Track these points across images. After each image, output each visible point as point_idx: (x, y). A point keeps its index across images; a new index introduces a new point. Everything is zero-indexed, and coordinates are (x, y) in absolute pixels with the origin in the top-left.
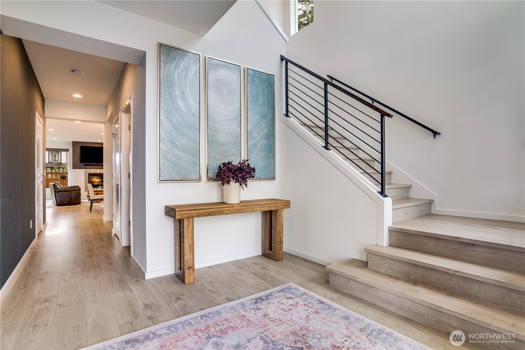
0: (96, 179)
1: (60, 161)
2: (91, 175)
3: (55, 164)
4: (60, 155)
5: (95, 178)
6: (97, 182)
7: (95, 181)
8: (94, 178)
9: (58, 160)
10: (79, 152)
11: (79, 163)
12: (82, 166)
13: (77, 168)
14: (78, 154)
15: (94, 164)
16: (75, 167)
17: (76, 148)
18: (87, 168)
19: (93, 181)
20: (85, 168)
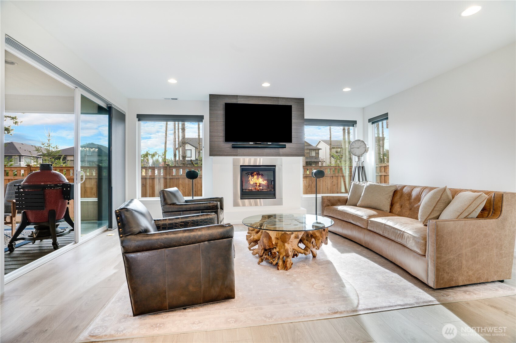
0: (258, 178)
2: (245, 171)
5: (255, 177)
6: (260, 185)
7: (255, 184)
8: (253, 176)
10: (222, 119)
11: (222, 143)
12: (229, 149)
13: (218, 153)
14: (220, 122)
15: (253, 144)
16: (213, 152)
17: (217, 110)
18: (238, 152)
19: (252, 183)
20: (234, 154)
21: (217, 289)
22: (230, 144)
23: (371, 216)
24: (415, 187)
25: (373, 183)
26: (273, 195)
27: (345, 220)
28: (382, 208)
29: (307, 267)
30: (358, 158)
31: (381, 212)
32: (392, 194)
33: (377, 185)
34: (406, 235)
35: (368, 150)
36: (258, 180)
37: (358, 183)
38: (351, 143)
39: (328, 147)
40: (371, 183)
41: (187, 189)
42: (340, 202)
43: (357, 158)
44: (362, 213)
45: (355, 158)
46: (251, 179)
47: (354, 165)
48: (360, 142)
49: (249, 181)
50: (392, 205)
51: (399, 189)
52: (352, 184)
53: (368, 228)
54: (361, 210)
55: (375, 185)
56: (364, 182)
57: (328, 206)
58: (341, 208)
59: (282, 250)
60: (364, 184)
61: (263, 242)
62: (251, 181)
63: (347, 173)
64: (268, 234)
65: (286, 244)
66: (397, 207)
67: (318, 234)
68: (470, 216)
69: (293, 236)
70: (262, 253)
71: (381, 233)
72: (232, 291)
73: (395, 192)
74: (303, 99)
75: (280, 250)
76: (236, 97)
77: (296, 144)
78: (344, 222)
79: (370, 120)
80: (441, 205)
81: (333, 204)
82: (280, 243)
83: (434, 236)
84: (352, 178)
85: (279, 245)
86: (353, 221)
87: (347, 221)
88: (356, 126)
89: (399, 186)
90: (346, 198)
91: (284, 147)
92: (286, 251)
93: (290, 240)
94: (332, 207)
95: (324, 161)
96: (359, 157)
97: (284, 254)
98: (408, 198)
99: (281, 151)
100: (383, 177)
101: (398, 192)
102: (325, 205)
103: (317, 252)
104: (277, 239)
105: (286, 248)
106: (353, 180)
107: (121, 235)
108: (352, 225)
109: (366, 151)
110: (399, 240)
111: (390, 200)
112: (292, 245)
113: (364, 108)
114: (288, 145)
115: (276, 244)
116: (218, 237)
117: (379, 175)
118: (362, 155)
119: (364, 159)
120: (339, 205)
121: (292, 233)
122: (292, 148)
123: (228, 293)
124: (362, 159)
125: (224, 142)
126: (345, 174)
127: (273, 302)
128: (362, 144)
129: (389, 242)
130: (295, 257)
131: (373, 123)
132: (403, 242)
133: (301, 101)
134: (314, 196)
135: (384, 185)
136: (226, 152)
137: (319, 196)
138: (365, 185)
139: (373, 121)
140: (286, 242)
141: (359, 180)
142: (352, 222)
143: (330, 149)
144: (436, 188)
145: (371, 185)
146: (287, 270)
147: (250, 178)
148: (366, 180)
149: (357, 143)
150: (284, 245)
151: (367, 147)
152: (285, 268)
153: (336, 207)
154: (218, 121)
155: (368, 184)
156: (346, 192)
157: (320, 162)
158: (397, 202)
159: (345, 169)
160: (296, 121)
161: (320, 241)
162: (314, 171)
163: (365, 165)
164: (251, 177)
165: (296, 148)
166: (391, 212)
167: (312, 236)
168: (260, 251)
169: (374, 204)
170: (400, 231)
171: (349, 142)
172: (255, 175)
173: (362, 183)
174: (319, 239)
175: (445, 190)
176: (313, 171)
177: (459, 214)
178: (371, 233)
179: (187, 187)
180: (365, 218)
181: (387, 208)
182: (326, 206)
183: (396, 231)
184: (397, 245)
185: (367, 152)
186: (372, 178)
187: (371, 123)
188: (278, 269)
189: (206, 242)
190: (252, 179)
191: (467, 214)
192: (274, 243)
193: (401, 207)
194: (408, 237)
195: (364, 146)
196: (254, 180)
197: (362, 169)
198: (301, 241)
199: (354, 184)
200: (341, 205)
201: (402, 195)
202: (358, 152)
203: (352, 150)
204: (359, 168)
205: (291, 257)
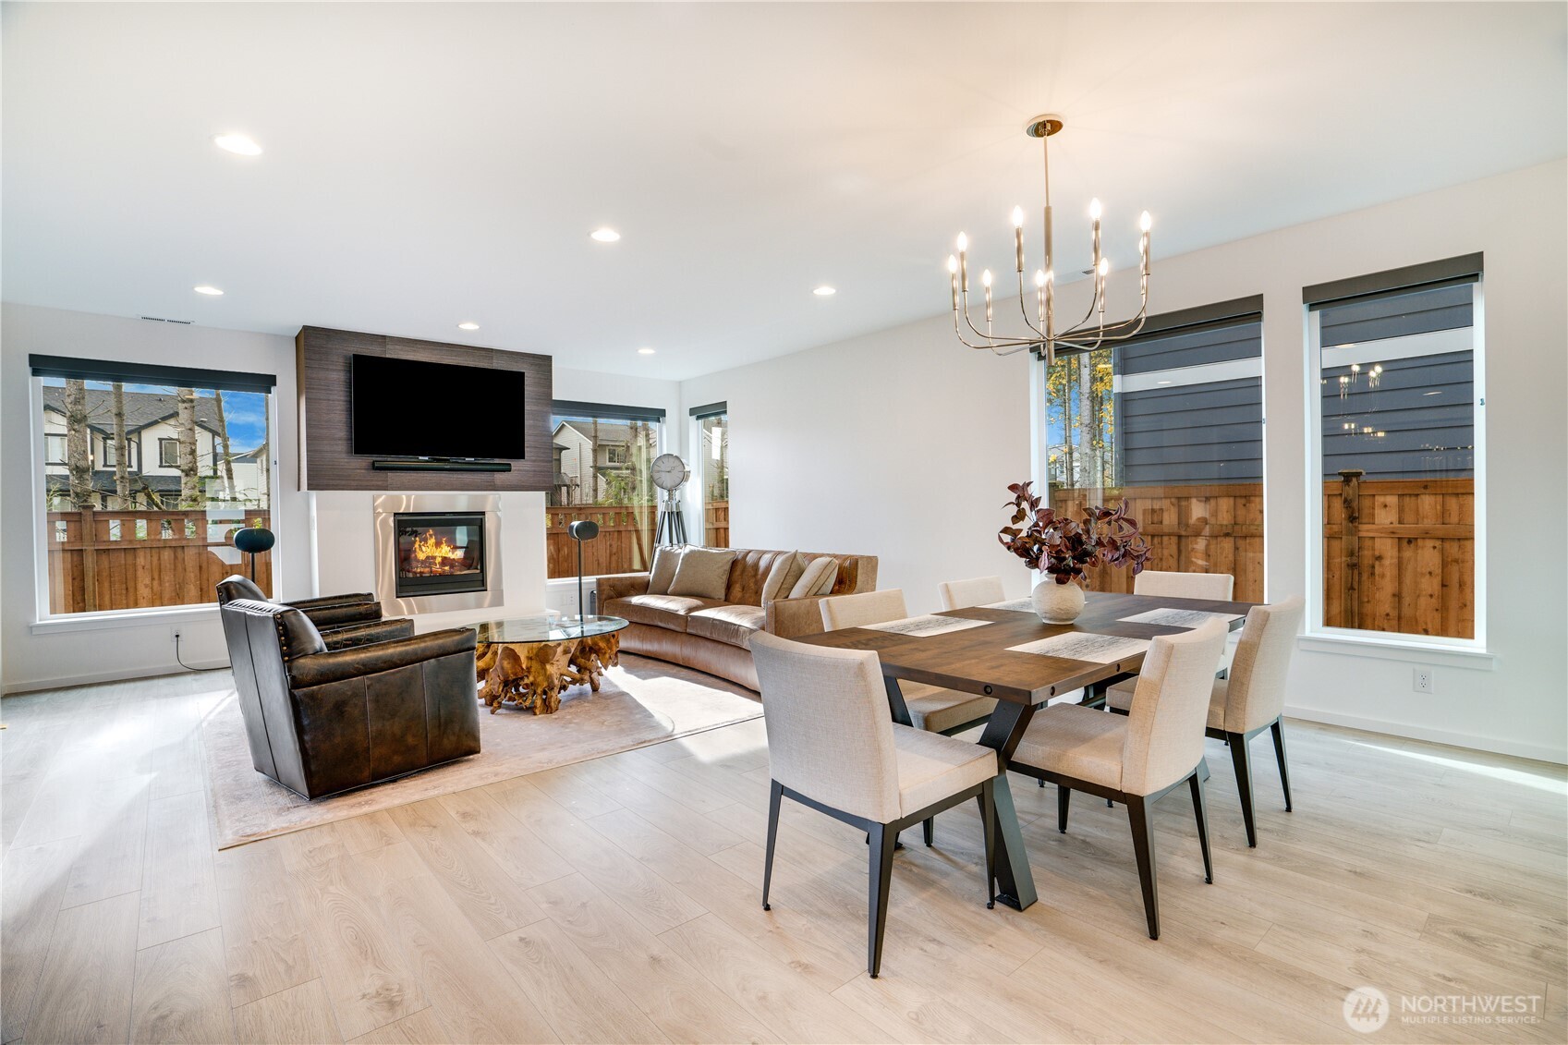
0: (438, 544)
1: (135, 469)
2: (408, 526)
3: (122, 477)
4: (134, 445)
5: (432, 541)
6: (445, 561)
7: (430, 559)
8: (425, 540)
9: (130, 466)
10: (341, 393)
11: (344, 455)
12: (363, 471)
13: (331, 482)
14: (338, 401)
15: (427, 461)
16: (320, 479)
17: (327, 369)
18: (390, 481)
19: (421, 556)
20: (377, 486)
21: (453, 738)
22: (363, 461)
23: (691, 610)
24: (765, 552)
25: (696, 549)
26: (480, 583)
27: (645, 622)
28: (713, 595)
29: (586, 704)
30: (669, 494)
31: (708, 600)
32: (728, 567)
33: (702, 551)
34: (741, 629)
35: (688, 476)
36: (439, 550)
37: (668, 549)
38: (653, 461)
39: (588, 445)
40: (693, 548)
41: (167, 584)
42: (635, 589)
43: (666, 493)
44: (677, 605)
45: (662, 494)
46: (420, 546)
47: (661, 508)
48: (671, 460)
49: (415, 551)
50: (729, 587)
51: (740, 557)
52: (658, 550)
53: (688, 631)
54: (674, 600)
55: (699, 551)
56: (681, 545)
57: (611, 598)
58: (637, 600)
59: (540, 679)
60: (679, 551)
61: (502, 668)
62: (421, 553)
63: (644, 526)
64: (513, 650)
65: (548, 667)
66: (737, 590)
67: (602, 645)
68: (820, 592)
69: (560, 650)
70: (501, 689)
71: (708, 635)
72: (477, 739)
73: (734, 563)
74: (549, 358)
75: (535, 680)
76: (383, 339)
77: (534, 461)
78: (644, 628)
79: (693, 411)
80: (790, 580)
81: (621, 595)
82: (535, 666)
83: (773, 623)
84: (655, 536)
85: (533, 670)
86: (661, 622)
87: (651, 623)
88: (664, 422)
89: (740, 552)
90: (647, 579)
91: (507, 469)
92: (549, 678)
93: (556, 658)
94: (618, 599)
95: (578, 486)
96: (670, 491)
97: (545, 684)
98: (753, 573)
99: (500, 477)
100: (722, 531)
101: (739, 564)
102: (604, 597)
103: (601, 681)
104: (530, 658)
105: (548, 673)
106: (659, 542)
107: (287, 658)
108: (659, 631)
109: (685, 477)
110: (733, 641)
111: (725, 578)
112: (559, 667)
113: (680, 382)
114: (515, 464)
115: (529, 669)
116: (453, 649)
117: (715, 527)
118: (676, 486)
119: (681, 495)
120: (633, 595)
121: (559, 645)
122: (525, 471)
123: (471, 744)
124: (677, 494)
125: (348, 453)
126: (641, 524)
127: (544, 749)
128: (677, 462)
129: (721, 646)
130: (562, 691)
131: (698, 418)
132: (739, 643)
133: (544, 362)
134: (575, 580)
135: (714, 551)
136: (354, 480)
137: (586, 579)
138: (683, 551)
139: (701, 413)
140: (548, 662)
141: (671, 541)
142: (660, 624)
143: (595, 451)
144: (786, 553)
145: (692, 552)
146: (551, 713)
147: (417, 546)
148: (685, 541)
149: (665, 460)
150: (545, 670)
151: (687, 469)
152: (548, 708)
153: (627, 599)
154: (331, 397)
155: (688, 549)
156: (645, 569)
157: (565, 485)
158: (736, 582)
159: (641, 512)
160: (535, 408)
161: (607, 656)
162: (576, 524)
163: (683, 509)
164: (420, 542)
165: (535, 471)
166: (728, 600)
167: (591, 649)
168: (496, 687)
169: (698, 588)
170: (735, 625)
171: (648, 460)
172: (431, 536)
173: (676, 549)
174: (605, 653)
175: (795, 555)
176: (573, 523)
177: (807, 590)
178: (693, 639)
179: (167, 578)
180: (682, 612)
181: (722, 594)
182: (606, 600)
183: (729, 626)
184: (730, 648)
185: (687, 480)
186: (696, 538)
187: (694, 417)
188: (535, 714)
189: (432, 661)
190: (423, 548)
191: (816, 590)
192: (524, 666)
193: (743, 590)
194: (744, 632)
195: (680, 468)
196: (429, 550)
197: (676, 517)
198: (572, 662)
199: (661, 550)
200: (637, 595)
201: (745, 566)
202: (668, 480)
203: (656, 476)
204: (671, 514)
205: (556, 690)
